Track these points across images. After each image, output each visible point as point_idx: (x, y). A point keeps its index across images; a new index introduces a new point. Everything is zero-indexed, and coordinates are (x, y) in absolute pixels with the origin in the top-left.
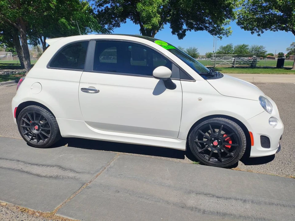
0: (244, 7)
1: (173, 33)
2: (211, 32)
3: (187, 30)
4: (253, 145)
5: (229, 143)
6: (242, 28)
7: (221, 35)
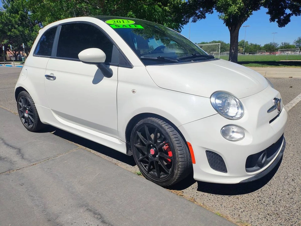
1: (272, 20)
3: (292, 14)
4: (195, 163)
5: (168, 154)
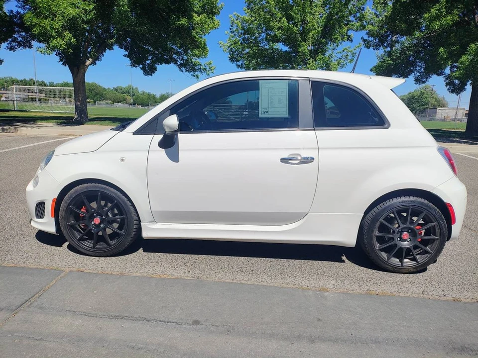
0: (233, 35)
2: (181, 66)
6: (238, 66)
7: (198, 73)
